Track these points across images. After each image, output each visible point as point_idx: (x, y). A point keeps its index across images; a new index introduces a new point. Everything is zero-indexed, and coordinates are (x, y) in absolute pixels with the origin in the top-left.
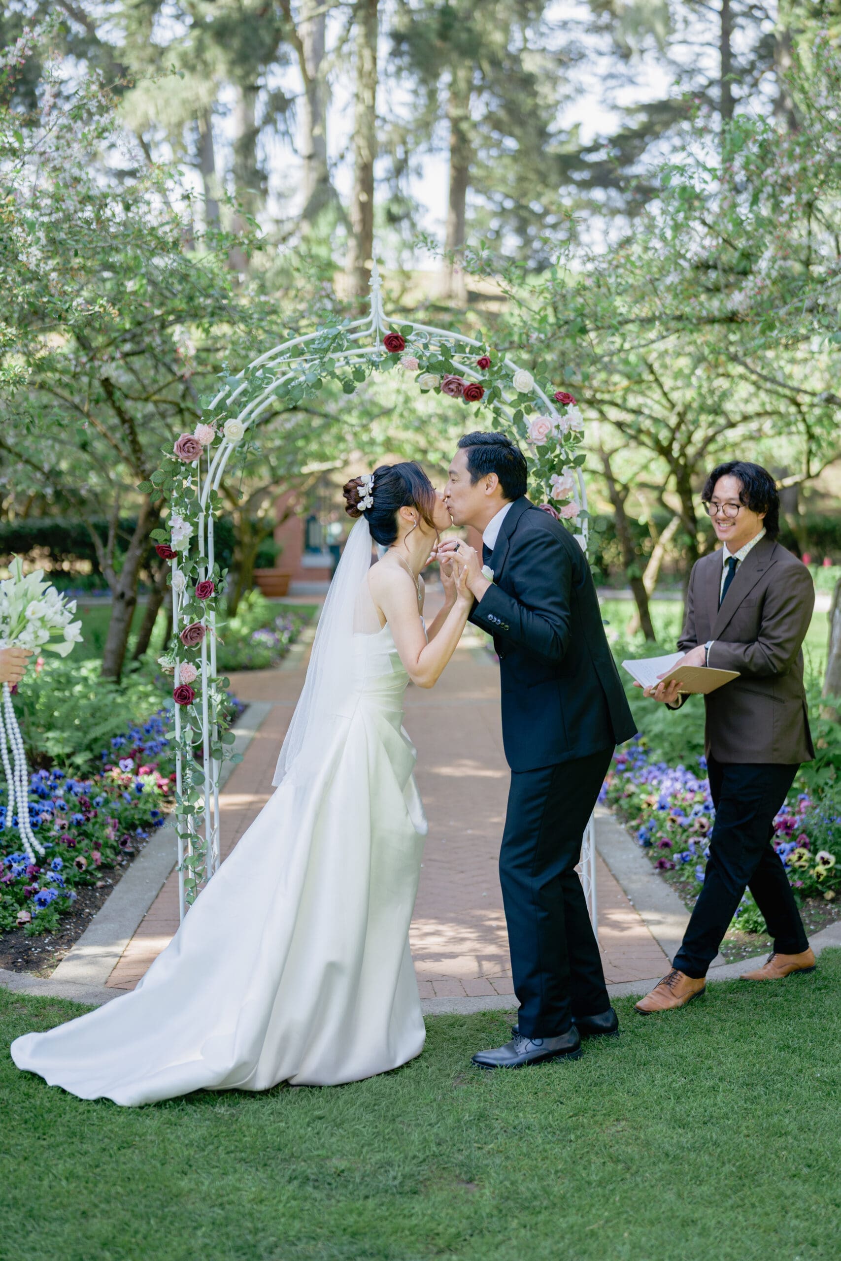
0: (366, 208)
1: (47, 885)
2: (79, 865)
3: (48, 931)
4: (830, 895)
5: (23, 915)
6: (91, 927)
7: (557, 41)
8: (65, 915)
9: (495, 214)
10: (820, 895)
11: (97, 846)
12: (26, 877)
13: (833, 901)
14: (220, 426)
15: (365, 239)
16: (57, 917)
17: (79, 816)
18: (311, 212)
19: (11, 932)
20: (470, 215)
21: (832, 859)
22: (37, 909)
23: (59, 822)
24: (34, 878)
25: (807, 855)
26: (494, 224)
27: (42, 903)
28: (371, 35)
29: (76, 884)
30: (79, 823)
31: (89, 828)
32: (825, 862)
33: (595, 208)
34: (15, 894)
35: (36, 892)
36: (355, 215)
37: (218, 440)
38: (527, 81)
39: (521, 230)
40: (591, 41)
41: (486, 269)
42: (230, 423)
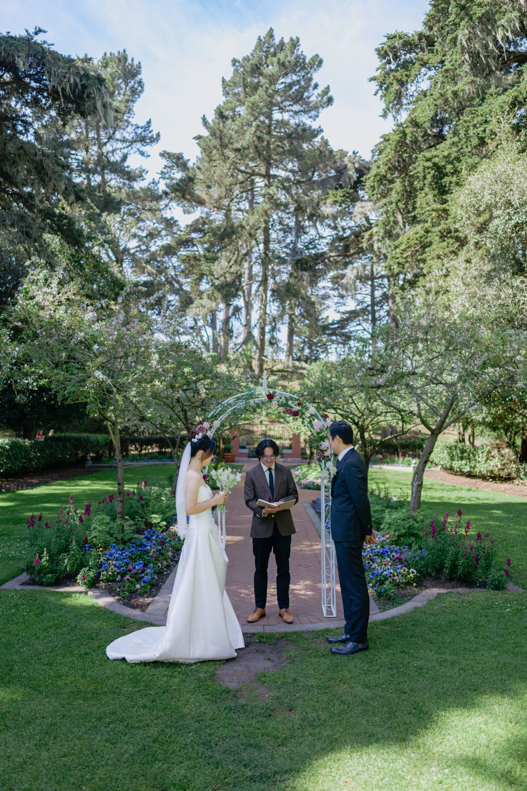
0: (262, 341)
1: (147, 574)
2: (159, 566)
3: (146, 592)
4: (415, 584)
5: (138, 586)
6: (161, 591)
7: (322, 292)
8: (152, 585)
9: (302, 343)
10: (412, 584)
11: (165, 559)
12: (140, 572)
13: (416, 587)
14: (212, 422)
15: (262, 349)
16: (149, 587)
17: (160, 548)
18: (245, 342)
19: (133, 592)
20: (294, 343)
21: (415, 572)
22: (143, 584)
23: (153, 550)
24: (143, 572)
25: (407, 570)
26: (302, 346)
27: (145, 582)
28: (265, 290)
29: (157, 573)
30: (160, 550)
31: (163, 552)
32: (413, 573)
33: (333, 342)
34: (136, 578)
35: (143, 577)
36: (259, 343)
37: (211, 427)
38: (313, 303)
39: (310, 348)
40: (332, 293)
41: (299, 360)
42: (215, 422)
